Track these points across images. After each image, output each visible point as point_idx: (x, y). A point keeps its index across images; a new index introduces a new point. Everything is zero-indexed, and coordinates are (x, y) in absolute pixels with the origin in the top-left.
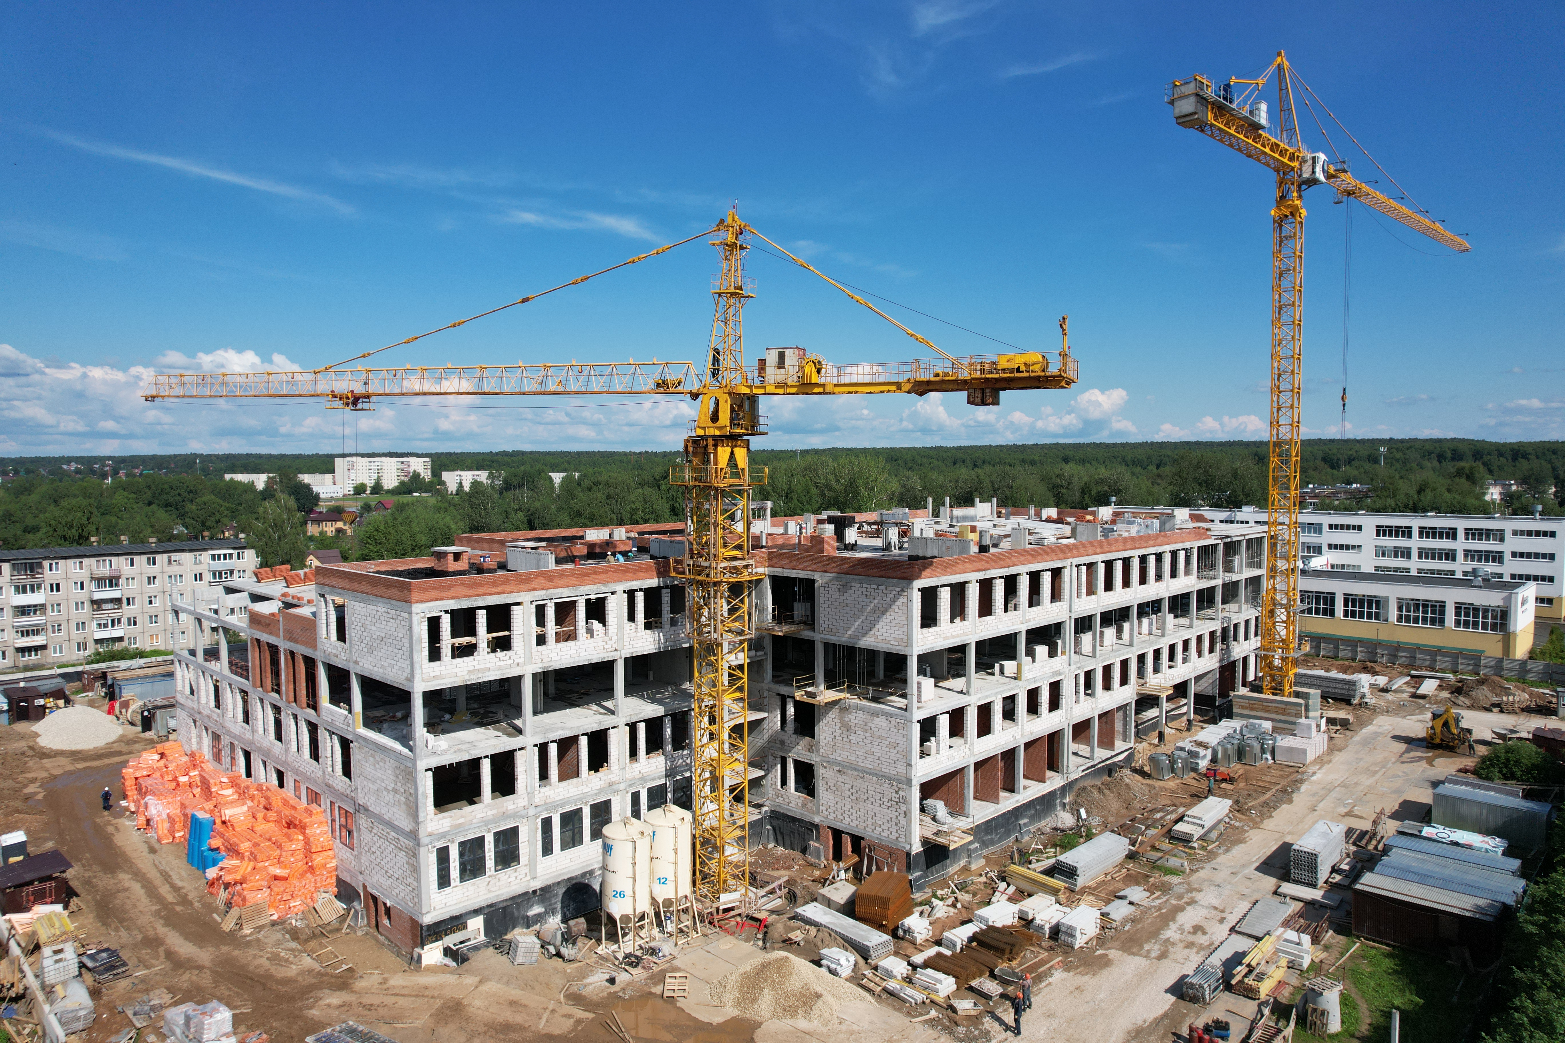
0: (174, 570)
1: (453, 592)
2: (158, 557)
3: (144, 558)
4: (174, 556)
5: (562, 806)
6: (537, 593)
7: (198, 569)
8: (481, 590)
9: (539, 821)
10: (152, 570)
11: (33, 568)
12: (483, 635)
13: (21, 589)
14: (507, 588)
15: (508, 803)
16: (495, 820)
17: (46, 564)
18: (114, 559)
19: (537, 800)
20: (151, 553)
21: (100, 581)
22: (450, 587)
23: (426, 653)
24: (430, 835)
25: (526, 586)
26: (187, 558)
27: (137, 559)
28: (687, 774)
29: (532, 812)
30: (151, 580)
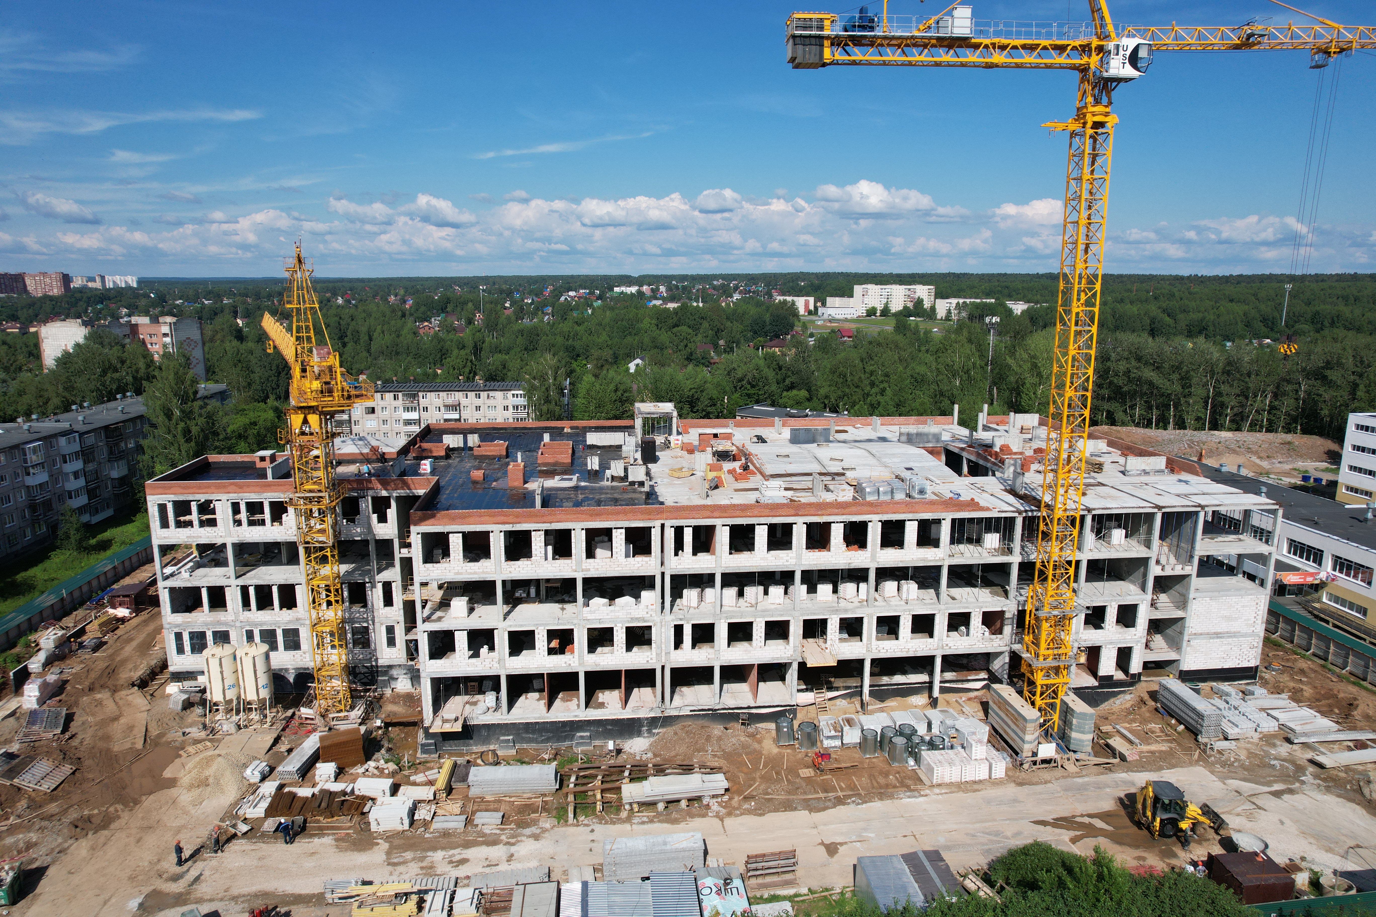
0: (491, 402)
1: (172, 490)
2: (482, 393)
3: (473, 393)
4: (491, 393)
5: (261, 625)
6: (231, 495)
7: (506, 403)
8: (192, 491)
9: (244, 630)
10: (478, 402)
11: (414, 396)
12: (194, 516)
13: (407, 409)
14: (209, 490)
15: (220, 615)
16: (212, 623)
17: (421, 394)
18: (457, 393)
19: (241, 618)
20: (477, 390)
21: (448, 407)
22: (170, 488)
23: (158, 523)
24: (169, 624)
25: (222, 490)
26: (499, 394)
27: (469, 393)
28: (365, 625)
29: (238, 624)
30: (478, 408)
